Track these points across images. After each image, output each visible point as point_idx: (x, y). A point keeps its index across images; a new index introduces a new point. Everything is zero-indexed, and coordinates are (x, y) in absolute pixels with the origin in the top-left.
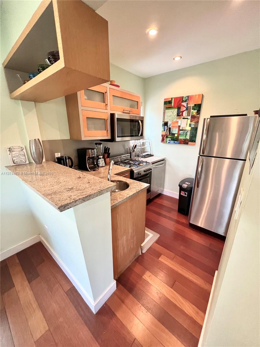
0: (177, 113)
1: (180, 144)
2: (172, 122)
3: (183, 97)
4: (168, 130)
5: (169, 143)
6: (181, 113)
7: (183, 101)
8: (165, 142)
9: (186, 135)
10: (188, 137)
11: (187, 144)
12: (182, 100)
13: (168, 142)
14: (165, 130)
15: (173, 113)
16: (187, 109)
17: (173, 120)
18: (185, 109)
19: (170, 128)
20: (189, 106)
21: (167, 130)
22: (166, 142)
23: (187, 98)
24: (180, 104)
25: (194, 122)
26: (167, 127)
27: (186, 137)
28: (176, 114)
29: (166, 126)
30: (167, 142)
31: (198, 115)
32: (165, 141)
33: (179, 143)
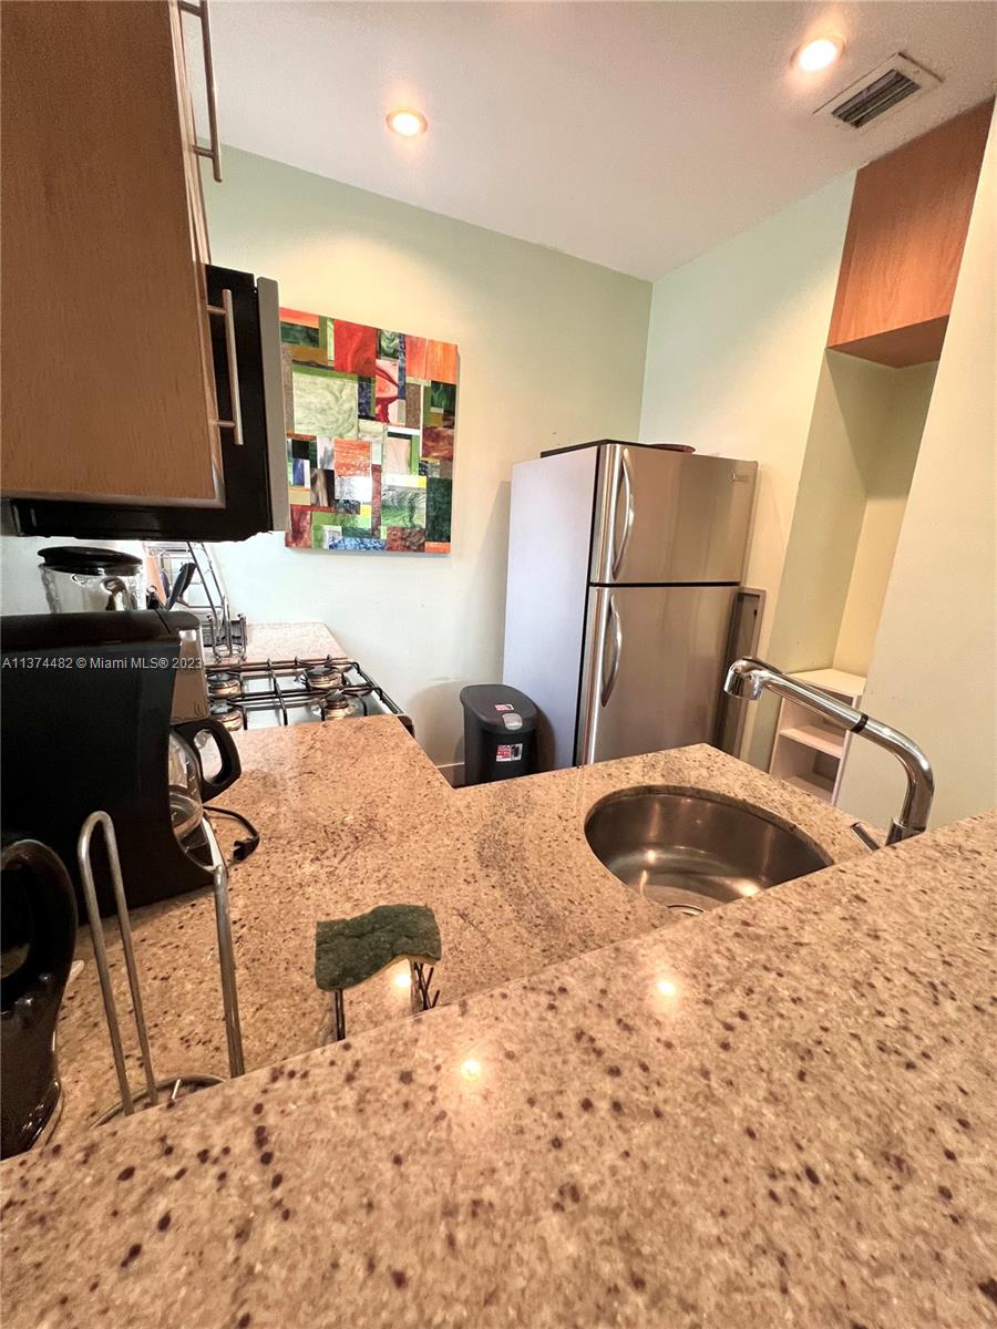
0: (360, 404)
1: (390, 549)
2: (336, 442)
3: (377, 333)
4: (320, 483)
5: (331, 547)
6: (379, 407)
7: (380, 352)
8: (312, 542)
9: (412, 509)
10: (421, 521)
11: (421, 548)
12: (374, 347)
13: (326, 546)
14: (302, 483)
15: (337, 399)
16: (402, 395)
17: (341, 436)
18: (393, 391)
19: (329, 475)
20: (409, 380)
21: (313, 482)
22: (320, 541)
23: (397, 341)
24: (370, 363)
25: (437, 457)
26: (313, 465)
27: (410, 521)
28: (354, 404)
29: (307, 463)
30: (320, 547)
31: (450, 432)
32: (309, 536)
33: (382, 548)
